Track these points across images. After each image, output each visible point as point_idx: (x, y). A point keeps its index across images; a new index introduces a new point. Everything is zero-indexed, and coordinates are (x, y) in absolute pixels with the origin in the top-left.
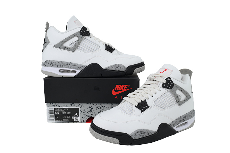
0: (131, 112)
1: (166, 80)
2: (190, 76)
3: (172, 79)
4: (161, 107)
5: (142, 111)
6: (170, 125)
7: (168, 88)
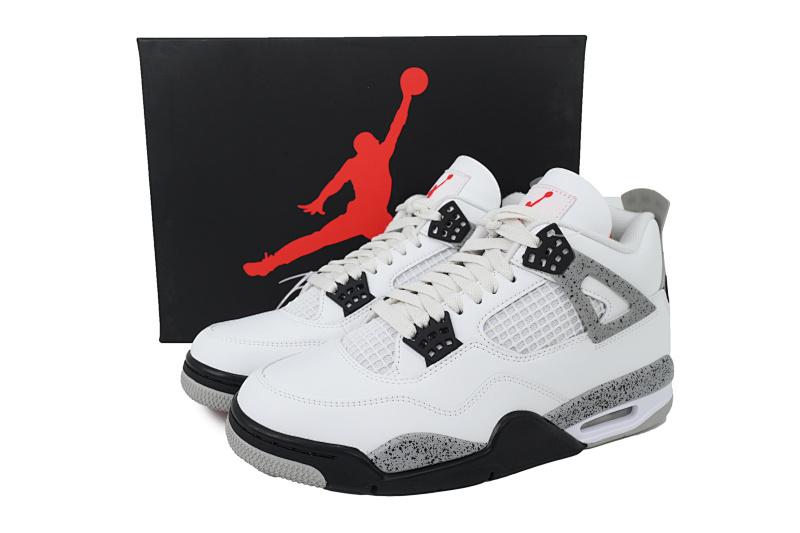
0: (385, 364)
1: (542, 235)
2: (660, 222)
3: (566, 233)
4: (513, 348)
5: (430, 362)
6: (550, 419)
7: (547, 270)
